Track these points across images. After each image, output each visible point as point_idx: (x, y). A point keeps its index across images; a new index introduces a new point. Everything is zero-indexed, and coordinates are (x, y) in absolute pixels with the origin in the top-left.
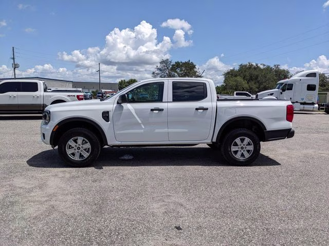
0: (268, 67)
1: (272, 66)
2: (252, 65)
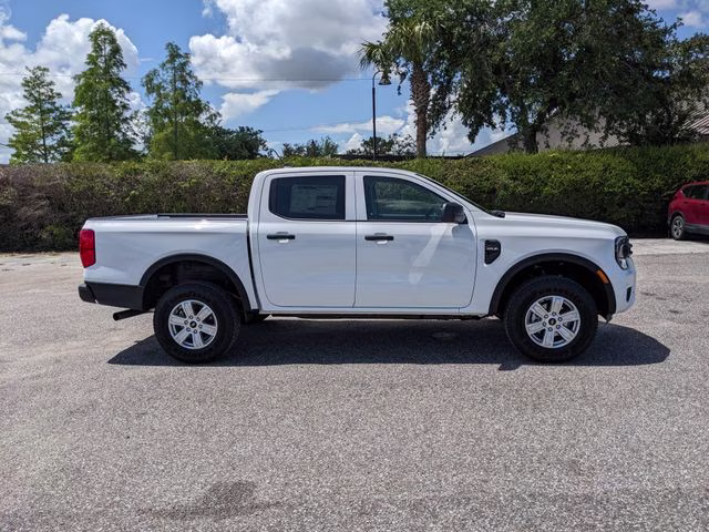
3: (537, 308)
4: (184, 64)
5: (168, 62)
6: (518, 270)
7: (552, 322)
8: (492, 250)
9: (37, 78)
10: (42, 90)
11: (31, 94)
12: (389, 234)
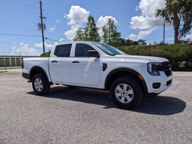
3: (118, 88)
4: (113, 23)
5: (108, 23)
6: (111, 74)
7: (124, 93)
8: (105, 66)
9: (80, 30)
10: (81, 33)
11: (78, 34)
12: (78, 61)
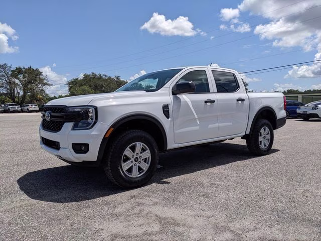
0: (110, 78)
1: (113, 77)
2: (96, 75)
